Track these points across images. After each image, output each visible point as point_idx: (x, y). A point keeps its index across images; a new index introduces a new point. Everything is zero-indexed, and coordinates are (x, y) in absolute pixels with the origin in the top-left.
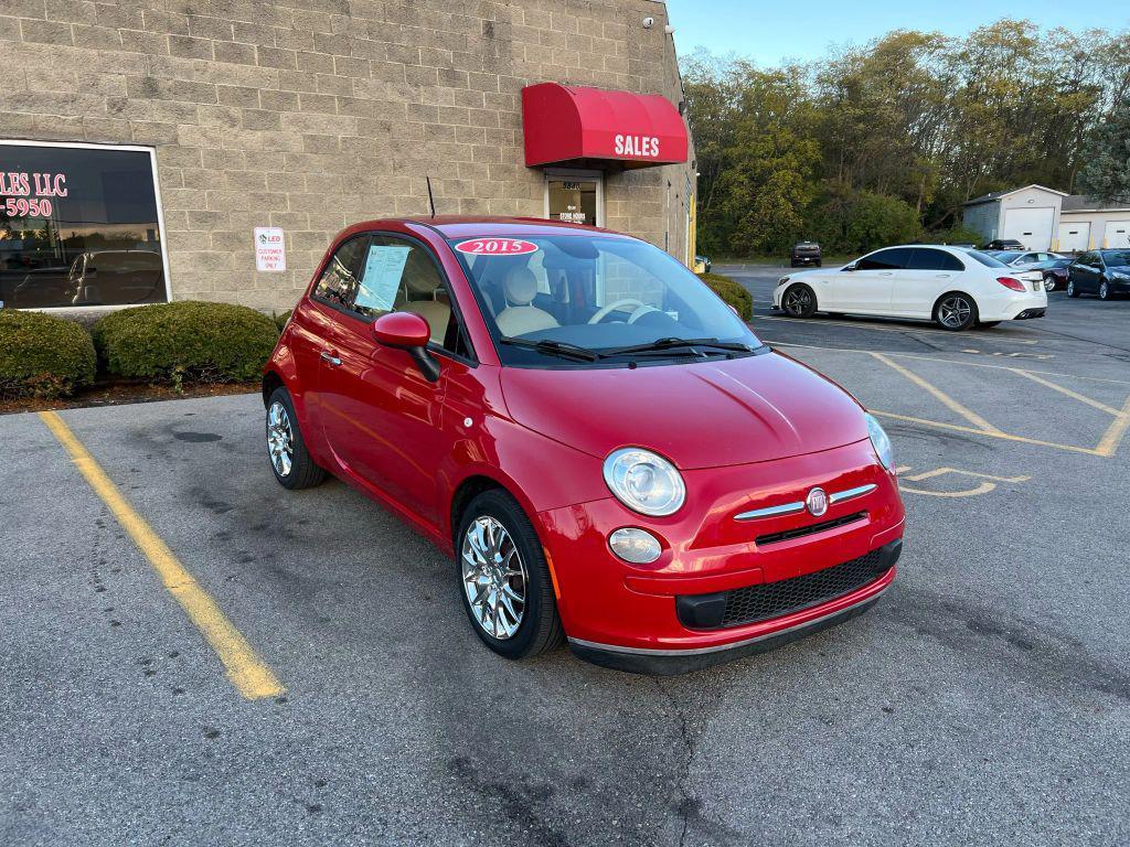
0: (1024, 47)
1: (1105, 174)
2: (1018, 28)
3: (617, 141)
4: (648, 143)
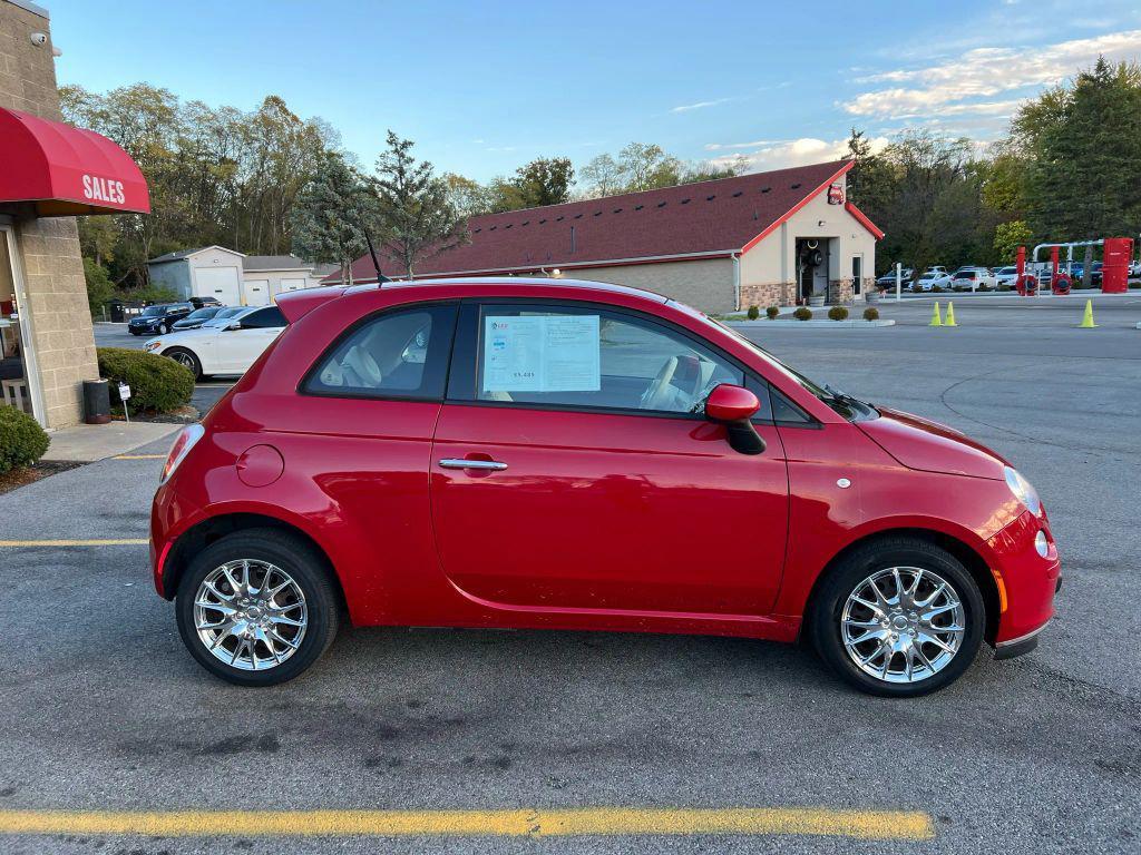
0: (164, 116)
1: (315, 239)
2: (157, 96)
3: (85, 182)
4: (114, 187)
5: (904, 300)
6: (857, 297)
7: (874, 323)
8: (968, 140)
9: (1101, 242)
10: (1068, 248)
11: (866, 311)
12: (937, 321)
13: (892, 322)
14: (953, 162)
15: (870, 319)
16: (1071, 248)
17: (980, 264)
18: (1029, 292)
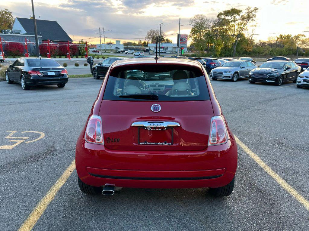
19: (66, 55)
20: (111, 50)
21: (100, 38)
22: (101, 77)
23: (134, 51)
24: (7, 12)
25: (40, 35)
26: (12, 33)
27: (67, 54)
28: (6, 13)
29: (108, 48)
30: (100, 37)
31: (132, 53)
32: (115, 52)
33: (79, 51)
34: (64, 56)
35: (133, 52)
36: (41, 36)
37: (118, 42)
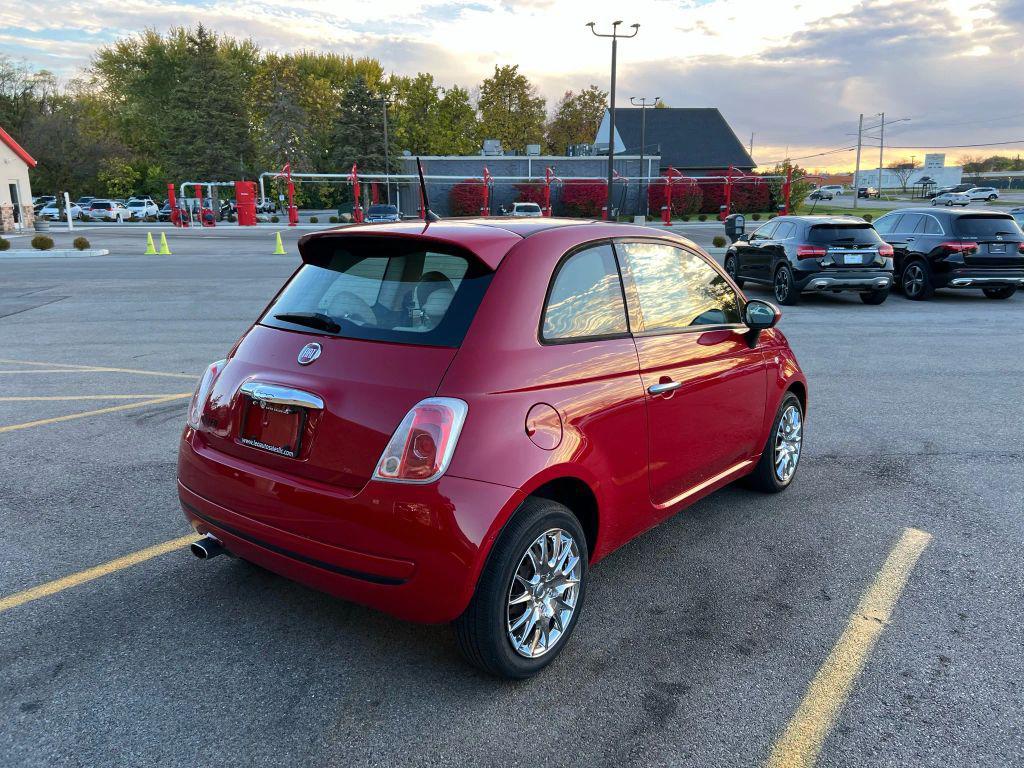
5: (78, 229)
6: (16, 225)
7: (86, 252)
8: (50, 73)
9: (232, 183)
10: (206, 187)
11: (76, 240)
12: (152, 250)
13: (106, 252)
14: (38, 94)
15: (82, 248)
16: (210, 187)
17: (113, 197)
18: (184, 224)
19: (719, 212)
20: (904, 188)
21: (859, 149)
22: (746, 283)
23: (996, 191)
24: (597, 93)
25: (658, 154)
26: (589, 152)
27: (722, 207)
28: (593, 97)
29: (893, 182)
30: (860, 145)
31: (986, 200)
32: (915, 196)
33: (772, 196)
34: (716, 216)
35: (992, 193)
36: (659, 157)
37: (935, 161)
